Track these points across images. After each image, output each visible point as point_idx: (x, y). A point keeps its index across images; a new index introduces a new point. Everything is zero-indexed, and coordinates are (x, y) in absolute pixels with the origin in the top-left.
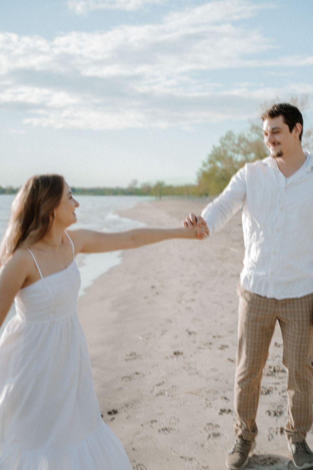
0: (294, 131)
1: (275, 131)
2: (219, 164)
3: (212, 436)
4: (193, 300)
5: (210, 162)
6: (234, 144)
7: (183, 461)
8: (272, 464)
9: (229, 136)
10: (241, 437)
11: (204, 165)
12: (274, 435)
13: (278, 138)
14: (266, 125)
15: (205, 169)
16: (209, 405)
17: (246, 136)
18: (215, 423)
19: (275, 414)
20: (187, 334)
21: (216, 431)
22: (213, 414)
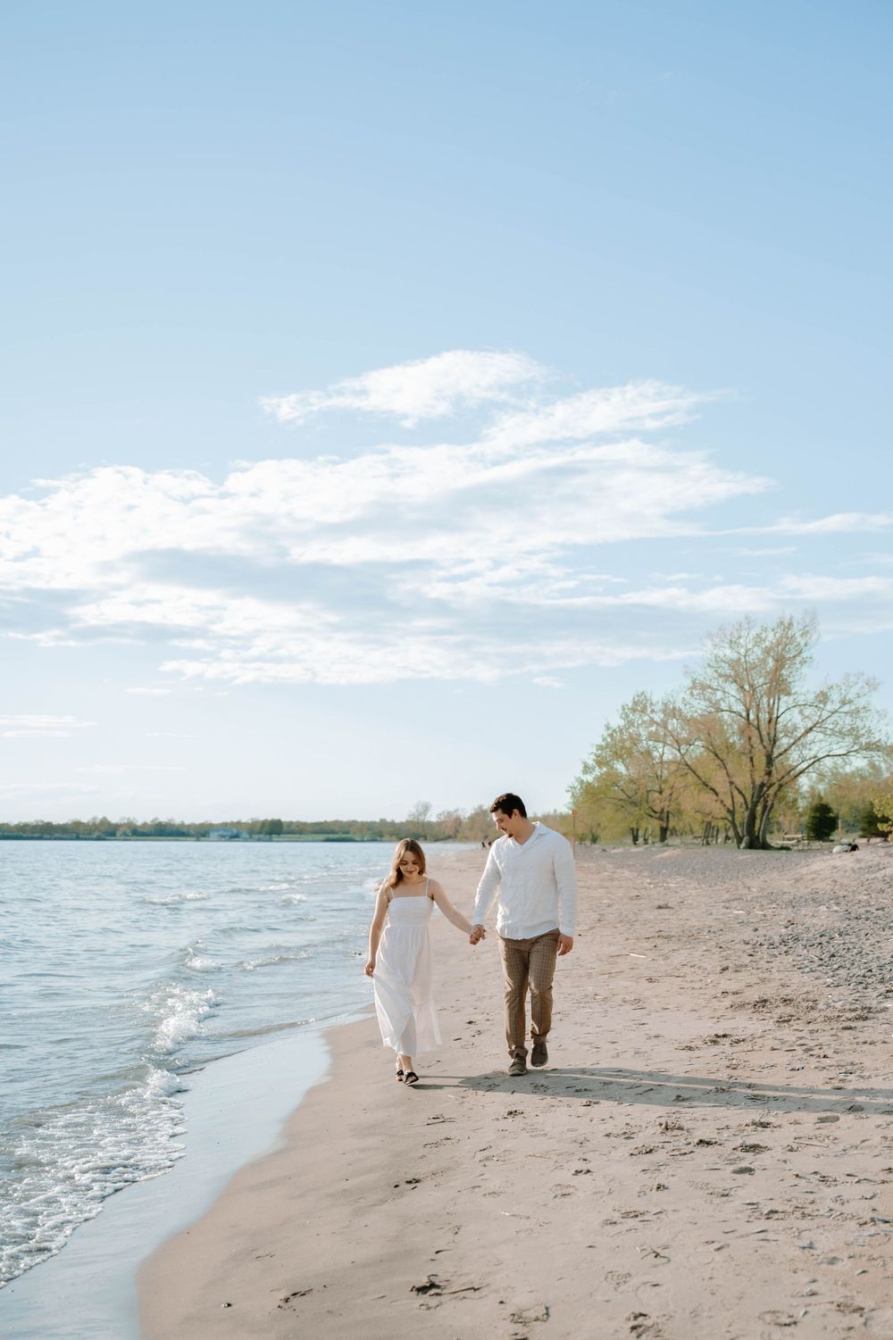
0: (513, 816)
1: (500, 821)
2: (620, 767)
5: (600, 762)
6: (652, 722)
9: (640, 705)
11: (587, 769)
15: (589, 778)
17: (679, 704)
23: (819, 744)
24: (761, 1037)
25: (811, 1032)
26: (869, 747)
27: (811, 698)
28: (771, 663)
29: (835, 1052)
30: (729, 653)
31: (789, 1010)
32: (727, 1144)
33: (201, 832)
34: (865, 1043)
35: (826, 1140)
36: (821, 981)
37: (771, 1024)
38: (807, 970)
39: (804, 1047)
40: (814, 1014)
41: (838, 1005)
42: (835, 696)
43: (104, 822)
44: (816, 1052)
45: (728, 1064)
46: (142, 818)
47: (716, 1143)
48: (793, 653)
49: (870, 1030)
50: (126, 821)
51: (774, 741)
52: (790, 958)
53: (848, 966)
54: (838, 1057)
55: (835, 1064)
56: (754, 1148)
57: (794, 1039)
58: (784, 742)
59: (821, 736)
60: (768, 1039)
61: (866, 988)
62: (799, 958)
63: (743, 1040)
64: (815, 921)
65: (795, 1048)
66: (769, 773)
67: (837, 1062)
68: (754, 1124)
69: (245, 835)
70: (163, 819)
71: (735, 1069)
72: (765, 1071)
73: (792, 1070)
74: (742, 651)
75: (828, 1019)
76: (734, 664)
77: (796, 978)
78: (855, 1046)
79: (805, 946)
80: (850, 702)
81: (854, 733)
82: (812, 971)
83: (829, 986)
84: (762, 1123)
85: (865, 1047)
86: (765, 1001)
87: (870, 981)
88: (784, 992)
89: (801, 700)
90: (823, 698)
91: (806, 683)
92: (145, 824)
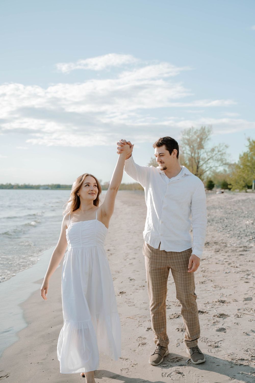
0: (172, 154)
1: (161, 155)
3: (141, 345)
4: (134, 258)
7: (121, 360)
8: (178, 361)
10: (158, 345)
12: (181, 343)
13: (162, 158)
14: (156, 151)
16: (140, 325)
18: (143, 337)
19: (182, 331)
20: (129, 280)
21: (144, 341)
22: (142, 331)
23: (212, 163)
24: (211, 258)
25: (228, 256)
26: (226, 164)
27: (210, 150)
28: (199, 140)
29: (240, 265)
30: (187, 137)
31: (218, 247)
32: (210, 313)
33: (37, 187)
34: (250, 261)
35: (251, 311)
36: (225, 235)
37: (213, 253)
38: (219, 231)
39: (228, 263)
40: (227, 249)
41: (235, 245)
42: (216, 150)
43: (10, 184)
44: (232, 265)
45: (202, 270)
46: (21, 183)
47: (205, 312)
48: (205, 137)
49: (250, 255)
50: (16, 184)
51: (199, 162)
52: (212, 227)
53: (233, 230)
54: (241, 267)
55: (241, 270)
56: (222, 315)
57: (223, 259)
58: (201, 163)
59: (212, 161)
60: (213, 259)
61: (241, 238)
62: (215, 227)
63: (205, 259)
64: (216, 214)
65: (224, 263)
66: (197, 171)
67: (242, 269)
68: (219, 301)
69: (50, 188)
70: (27, 184)
71: (204, 272)
72: (216, 273)
73: (226, 273)
74: (191, 136)
75: (233, 251)
76: (188, 140)
77: (217, 234)
78: (246, 263)
79: (216, 223)
80: (221, 151)
81: (221, 160)
82: (221, 232)
83: (228, 237)
84: (222, 301)
85: (250, 263)
86: (208, 243)
87: (242, 235)
88: (214, 239)
89: (207, 151)
90: (213, 150)
91: (208, 146)
92: (22, 185)
